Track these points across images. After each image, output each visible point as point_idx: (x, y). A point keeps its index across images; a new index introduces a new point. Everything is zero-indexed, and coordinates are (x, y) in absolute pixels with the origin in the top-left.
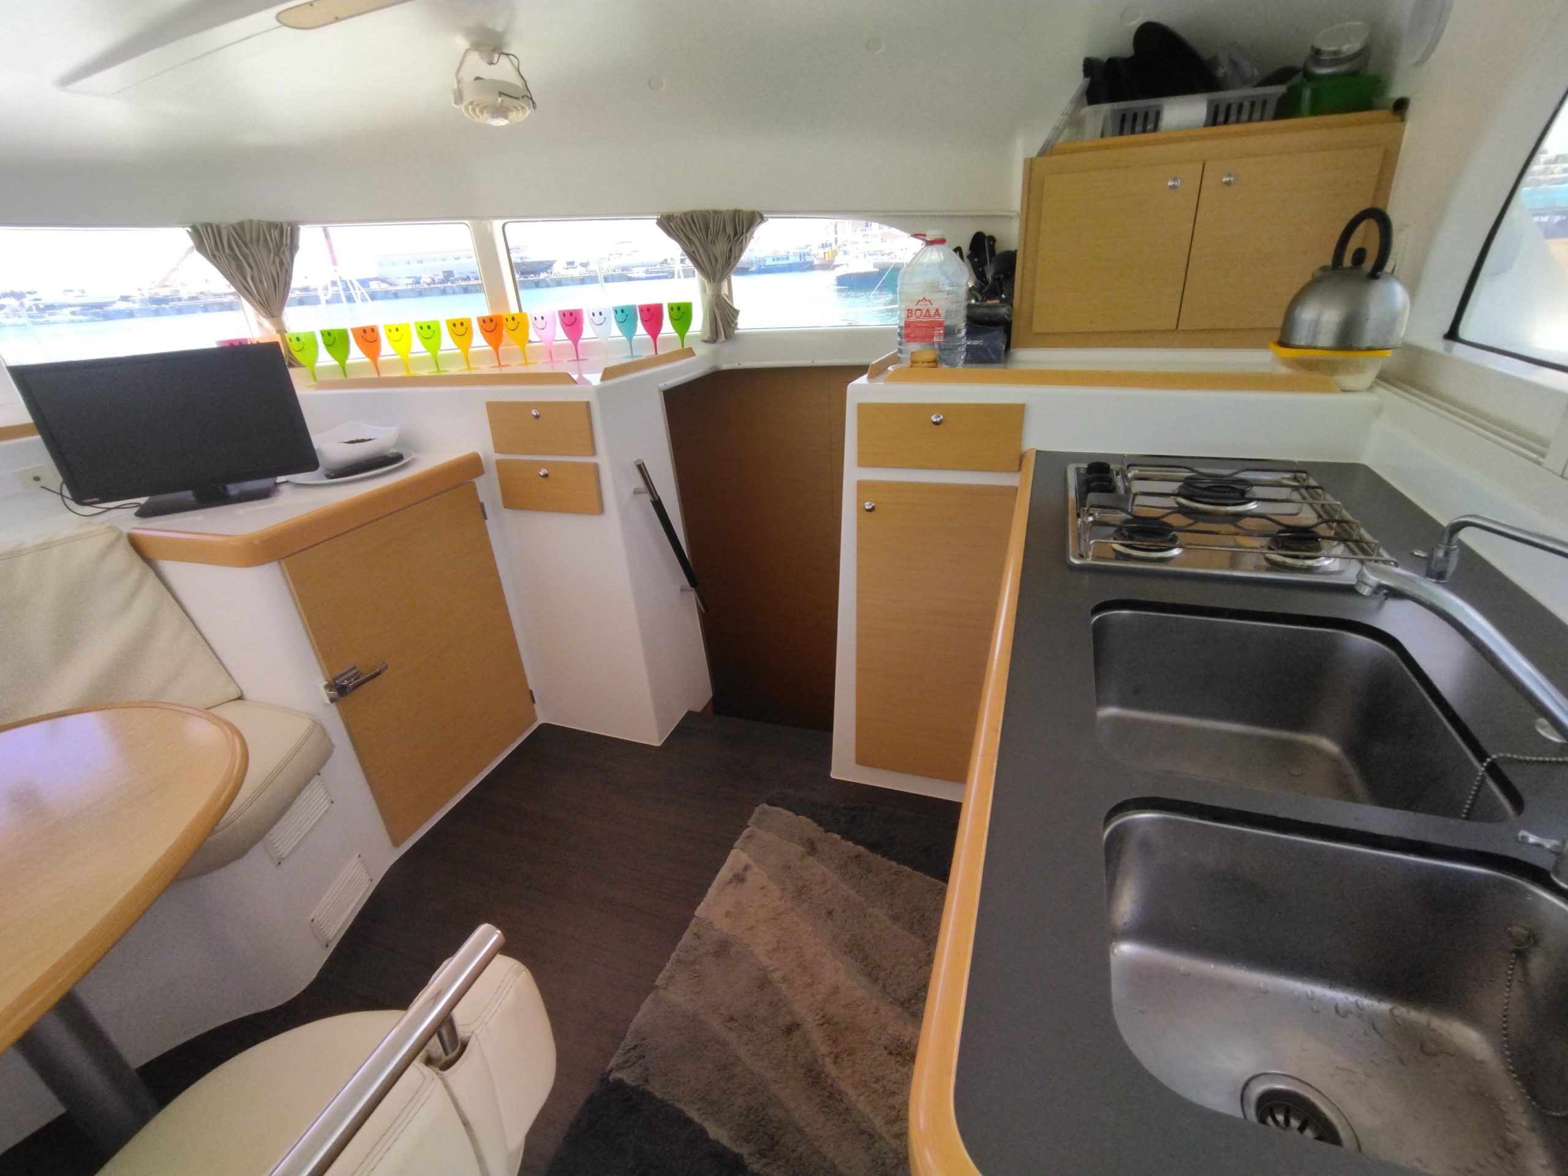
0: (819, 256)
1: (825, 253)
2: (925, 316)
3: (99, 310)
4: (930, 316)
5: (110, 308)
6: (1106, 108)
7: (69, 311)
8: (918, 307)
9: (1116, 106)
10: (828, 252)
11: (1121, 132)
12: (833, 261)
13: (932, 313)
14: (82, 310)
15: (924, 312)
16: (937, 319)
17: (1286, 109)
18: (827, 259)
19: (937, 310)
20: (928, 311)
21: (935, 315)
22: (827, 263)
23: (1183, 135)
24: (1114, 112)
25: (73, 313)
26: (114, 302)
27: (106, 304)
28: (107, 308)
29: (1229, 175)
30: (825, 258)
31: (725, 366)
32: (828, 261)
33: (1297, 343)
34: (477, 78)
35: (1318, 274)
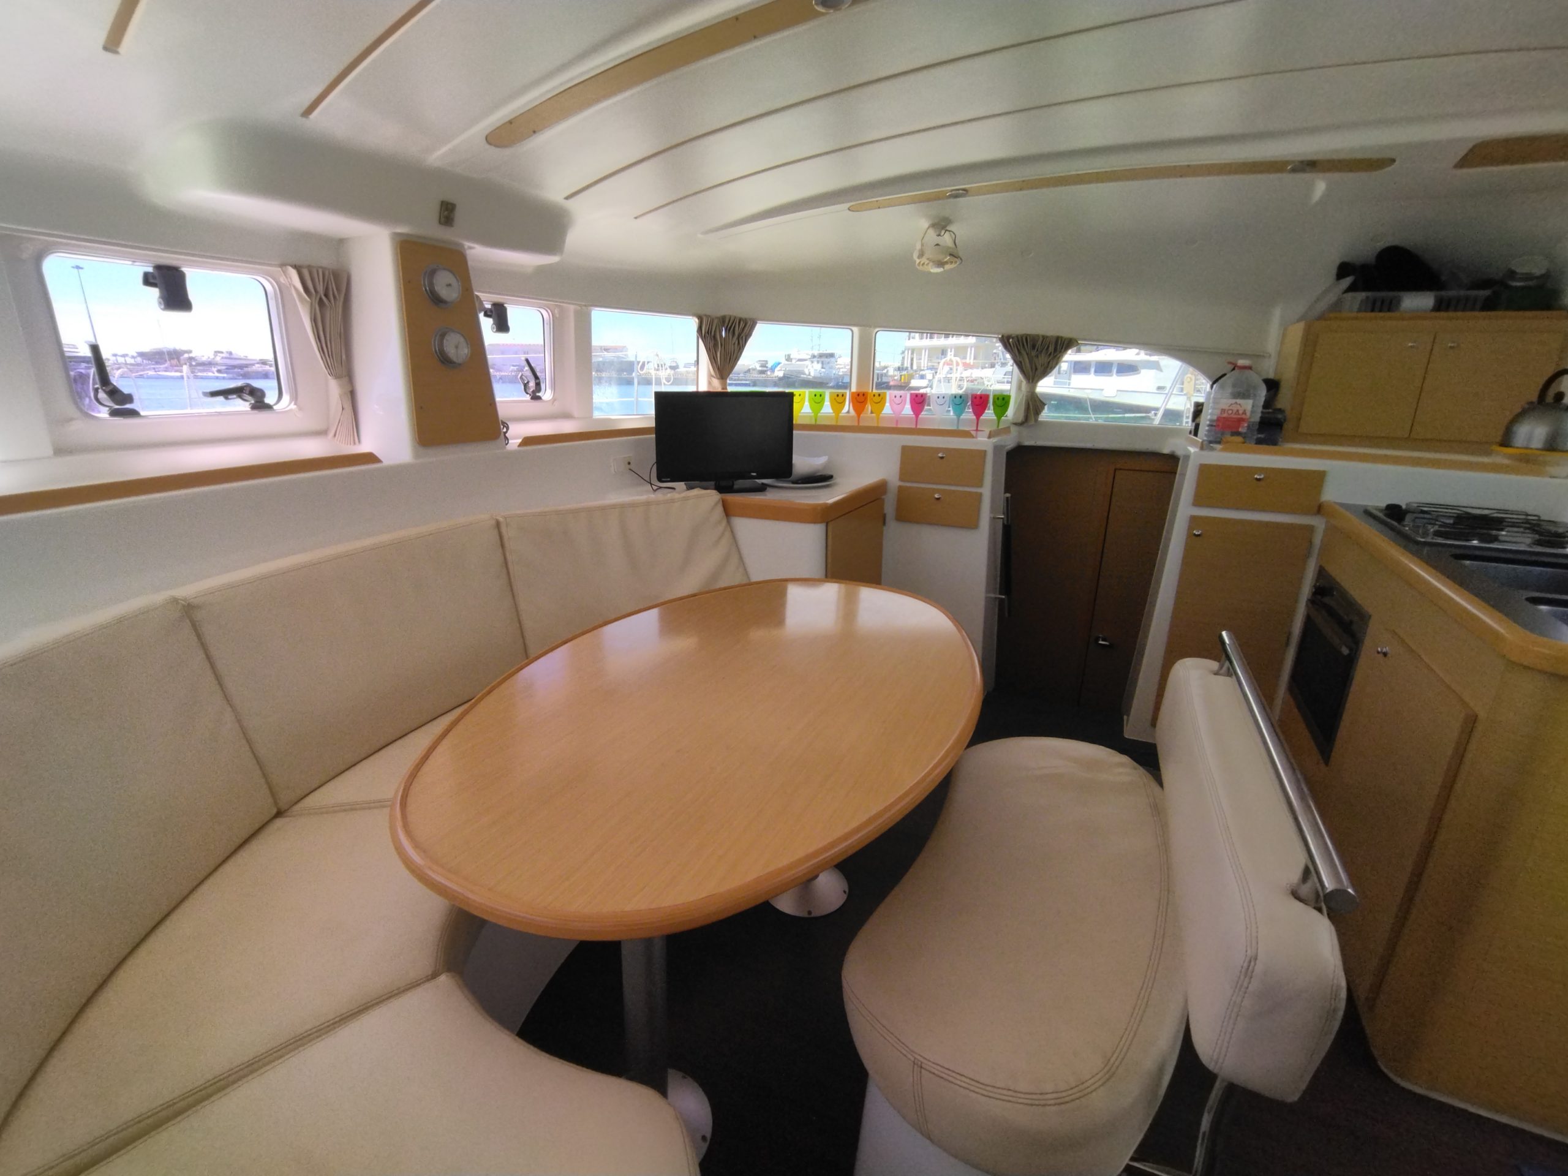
0: (896, 378)
1: (901, 376)
2: (1235, 414)
3: (240, 370)
4: (1239, 414)
5: (249, 369)
6: (1361, 295)
7: (216, 369)
8: (1231, 408)
9: (1370, 294)
10: (905, 375)
11: (1373, 311)
12: (909, 383)
13: (1241, 412)
14: (227, 369)
15: (1234, 412)
16: (1244, 416)
17: (1489, 305)
18: (902, 381)
19: (1245, 411)
20: (1238, 411)
21: (1243, 414)
22: (903, 385)
23: (1416, 315)
24: (1367, 298)
25: (219, 371)
26: (253, 365)
27: (247, 366)
28: (247, 369)
29: (1453, 342)
30: (901, 380)
31: (1027, 443)
32: (905, 383)
33: (1517, 445)
34: (937, 245)
35: (1527, 406)
